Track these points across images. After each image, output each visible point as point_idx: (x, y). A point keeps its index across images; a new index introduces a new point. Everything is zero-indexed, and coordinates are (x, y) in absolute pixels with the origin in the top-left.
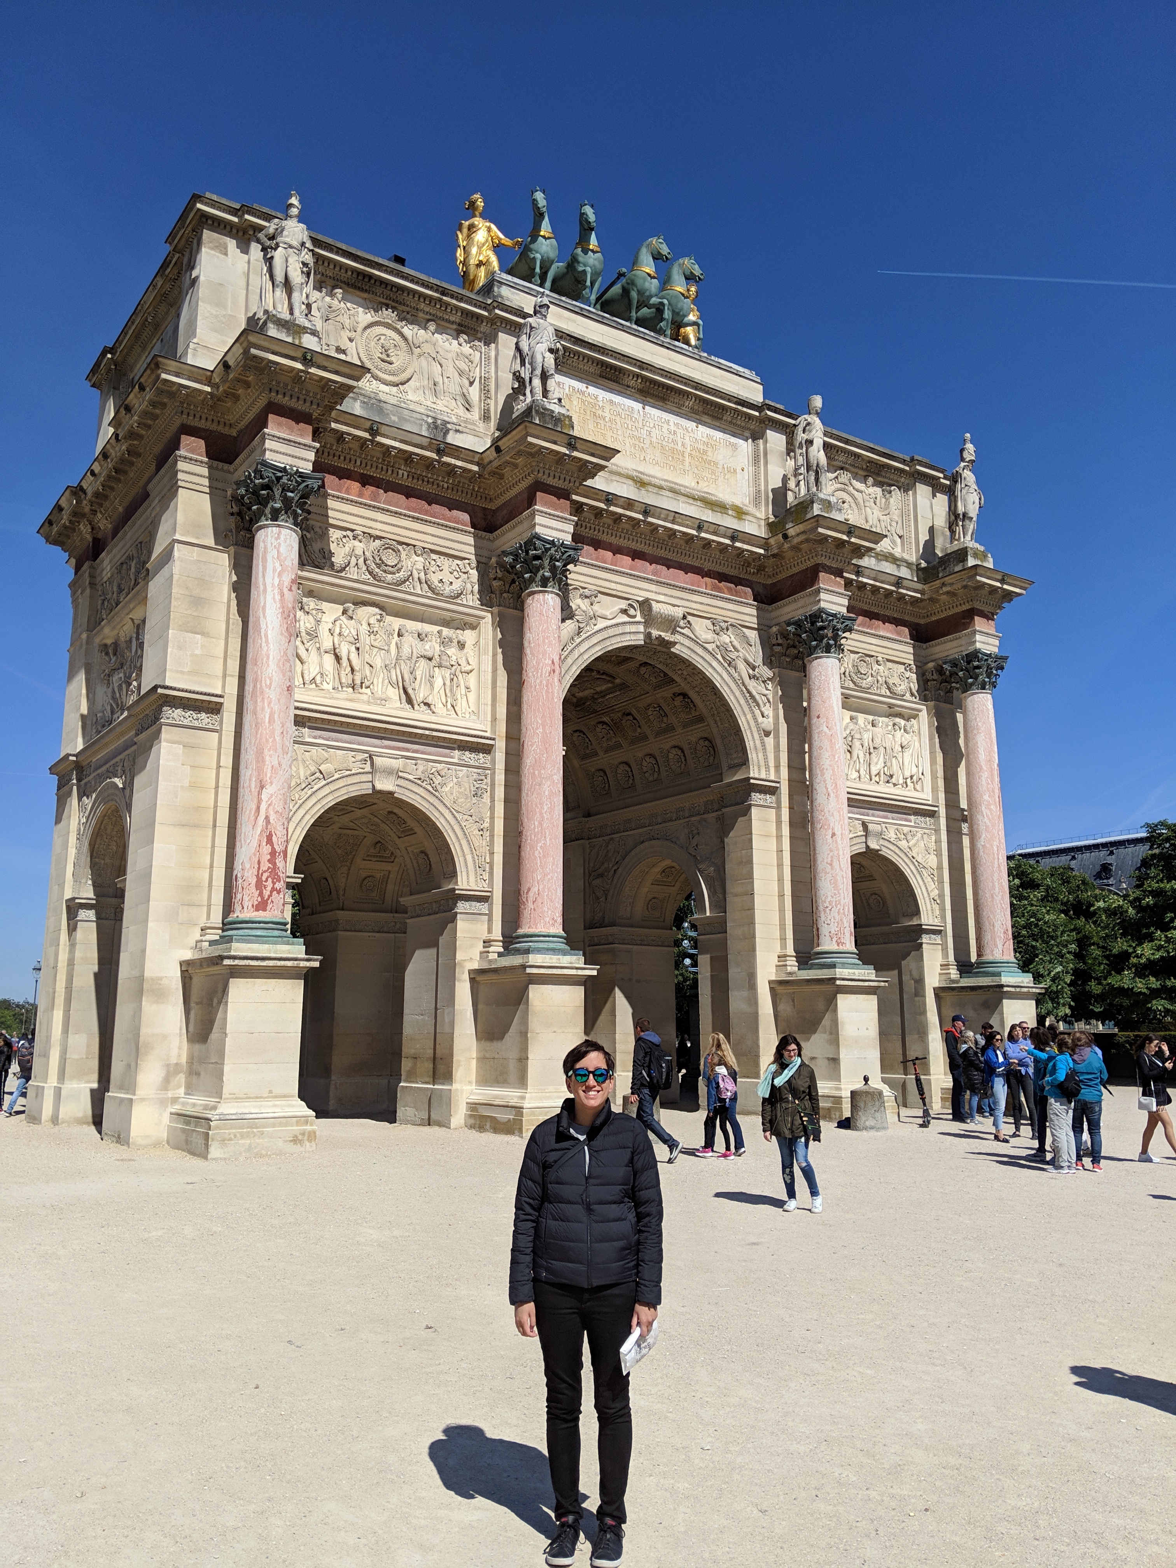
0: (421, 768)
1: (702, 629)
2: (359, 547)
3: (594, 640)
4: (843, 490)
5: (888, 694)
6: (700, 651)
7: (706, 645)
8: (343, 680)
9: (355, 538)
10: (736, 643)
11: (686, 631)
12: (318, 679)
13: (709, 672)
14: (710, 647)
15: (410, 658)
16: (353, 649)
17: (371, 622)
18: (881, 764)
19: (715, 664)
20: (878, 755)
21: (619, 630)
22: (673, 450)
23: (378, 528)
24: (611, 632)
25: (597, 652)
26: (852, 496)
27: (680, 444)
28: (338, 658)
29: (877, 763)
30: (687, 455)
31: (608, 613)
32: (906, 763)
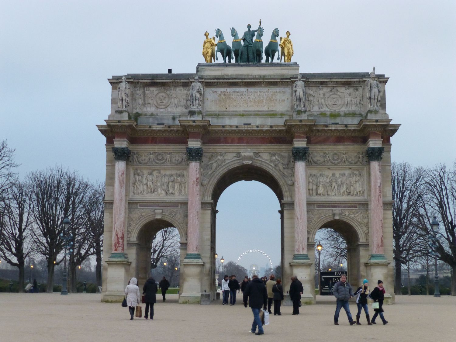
0: (169, 211)
1: (265, 156)
2: (151, 156)
3: (224, 167)
4: (334, 94)
5: (348, 163)
6: (264, 164)
7: (266, 161)
8: (149, 191)
9: (151, 154)
10: (278, 159)
11: (259, 159)
12: (142, 192)
13: (267, 169)
14: (268, 162)
15: (166, 182)
16: (151, 183)
17: (157, 174)
18: (344, 189)
19: (270, 167)
20: (343, 186)
21: (233, 163)
22: (258, 101)
23: (157, 150)
24: (230, 164)
25: (226, 170)
26: (338, 95)
27: (261, 98)
28: (147, 186)
29: (342, 189)
30: (264, 101)
31: (229, 158)
32: (357, 187)
